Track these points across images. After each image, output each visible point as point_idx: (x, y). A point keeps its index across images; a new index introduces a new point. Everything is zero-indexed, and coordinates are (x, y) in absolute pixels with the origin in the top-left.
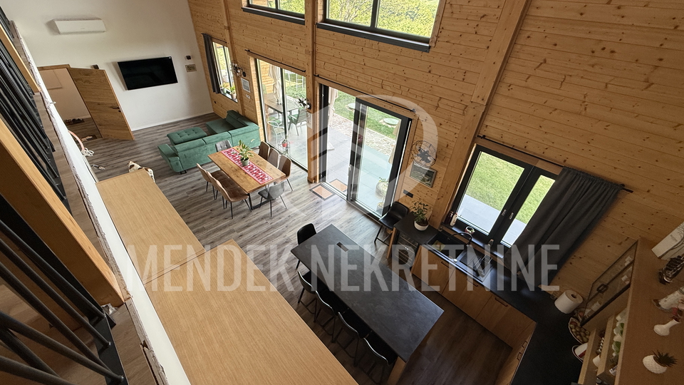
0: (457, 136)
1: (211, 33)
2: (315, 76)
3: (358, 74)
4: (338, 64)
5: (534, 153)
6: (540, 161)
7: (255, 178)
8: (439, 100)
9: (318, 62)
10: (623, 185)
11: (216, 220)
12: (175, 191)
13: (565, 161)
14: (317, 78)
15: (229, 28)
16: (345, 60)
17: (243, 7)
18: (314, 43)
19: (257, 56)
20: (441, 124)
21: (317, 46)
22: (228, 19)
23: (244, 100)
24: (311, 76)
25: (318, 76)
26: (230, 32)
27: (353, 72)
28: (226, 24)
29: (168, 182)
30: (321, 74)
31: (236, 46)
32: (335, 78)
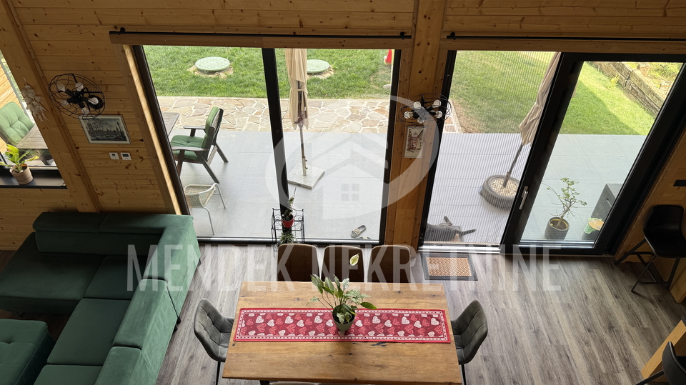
24: (436, 40)
25: (453, 35)
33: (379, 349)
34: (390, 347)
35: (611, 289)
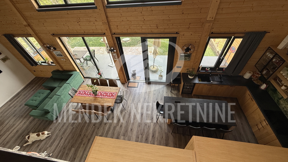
0: (199, 36)
1: (11, 32)
2: (113, 34)
3: (141, 25)
4: (127, 24)
5: (234, 32)
6: (236, 34)
7: (108, 97)
8: (190, 24)
9: (112, 27)
10: (265, 31)
11: (102, 128)
12: (63, 130)
13: (245, 31)
14: (113, 35)
15: (29, 25)
16: (130, 21)
17: (37, 9)
18: (107, 17)
19: (60, 36)
20: (191, 34)
21: (109, 18)
22: (26, 20)
23: (60, 62)
24: (110, 35)
25: (114, 34)
26: (31, 27)
27: (138, 26)
28: (25, 23)
29: (53, 128)
30: (116, 32)
31: (39, 34)
32: (126, 31)
33: (100, 99)
34: (103, 99)
35: (166, 91)
